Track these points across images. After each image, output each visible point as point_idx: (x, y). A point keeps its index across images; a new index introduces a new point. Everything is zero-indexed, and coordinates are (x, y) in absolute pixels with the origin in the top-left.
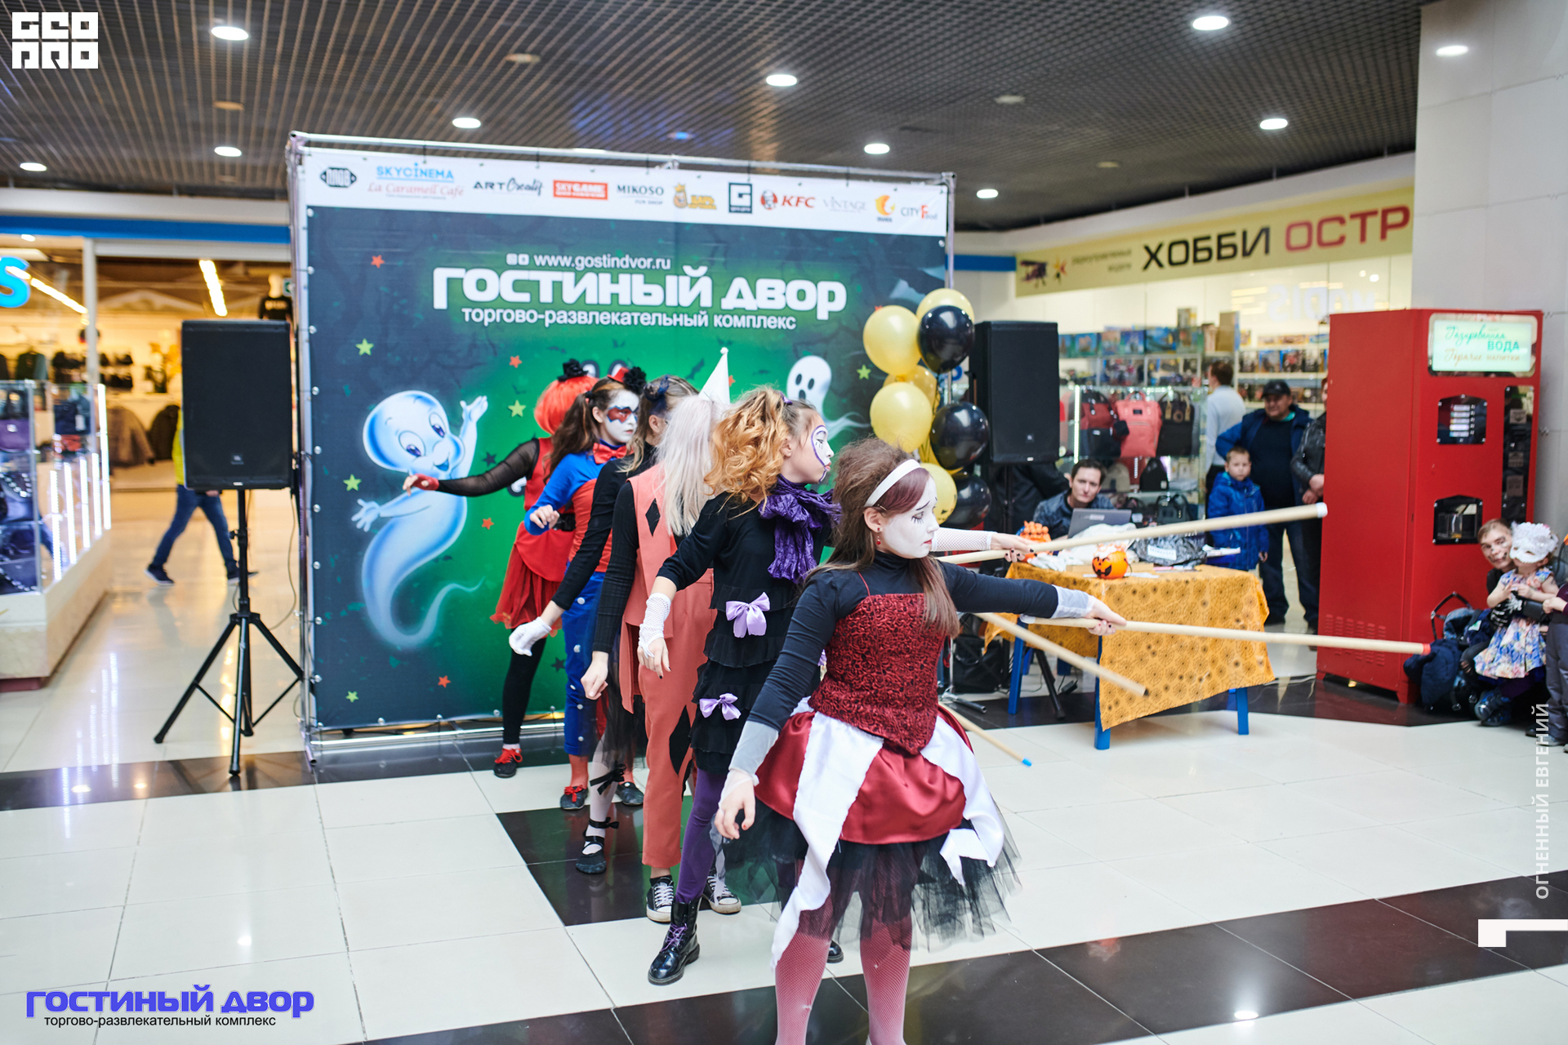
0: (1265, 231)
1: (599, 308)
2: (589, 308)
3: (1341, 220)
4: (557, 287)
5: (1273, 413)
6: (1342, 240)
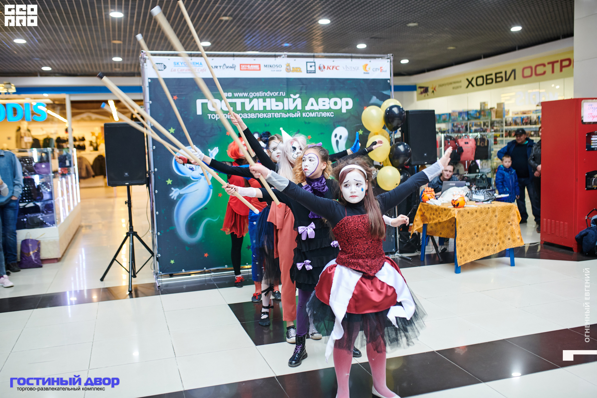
0: (514, 71)
1: (259, 112)
2: (255, 112)
3: (544, 65)
4: (243, 104)
5: (519, 142)
6: (544, 73)
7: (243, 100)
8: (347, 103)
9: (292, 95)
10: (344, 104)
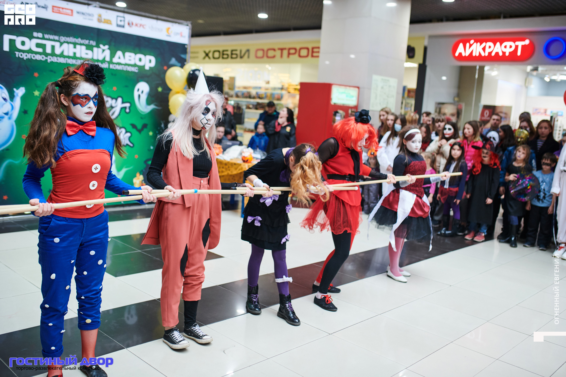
0: (248, 51)
1: (69, 57)
2: (65, 57)
3: (274, 50)
4: (53, 47)
5: (270, 112)
6: (274, 57)
7: (53, 43)
8: (150, 61)
9: (101, 46)
10: (148, 61)
